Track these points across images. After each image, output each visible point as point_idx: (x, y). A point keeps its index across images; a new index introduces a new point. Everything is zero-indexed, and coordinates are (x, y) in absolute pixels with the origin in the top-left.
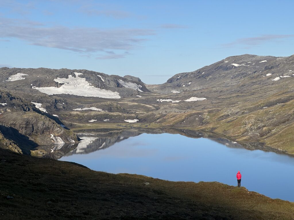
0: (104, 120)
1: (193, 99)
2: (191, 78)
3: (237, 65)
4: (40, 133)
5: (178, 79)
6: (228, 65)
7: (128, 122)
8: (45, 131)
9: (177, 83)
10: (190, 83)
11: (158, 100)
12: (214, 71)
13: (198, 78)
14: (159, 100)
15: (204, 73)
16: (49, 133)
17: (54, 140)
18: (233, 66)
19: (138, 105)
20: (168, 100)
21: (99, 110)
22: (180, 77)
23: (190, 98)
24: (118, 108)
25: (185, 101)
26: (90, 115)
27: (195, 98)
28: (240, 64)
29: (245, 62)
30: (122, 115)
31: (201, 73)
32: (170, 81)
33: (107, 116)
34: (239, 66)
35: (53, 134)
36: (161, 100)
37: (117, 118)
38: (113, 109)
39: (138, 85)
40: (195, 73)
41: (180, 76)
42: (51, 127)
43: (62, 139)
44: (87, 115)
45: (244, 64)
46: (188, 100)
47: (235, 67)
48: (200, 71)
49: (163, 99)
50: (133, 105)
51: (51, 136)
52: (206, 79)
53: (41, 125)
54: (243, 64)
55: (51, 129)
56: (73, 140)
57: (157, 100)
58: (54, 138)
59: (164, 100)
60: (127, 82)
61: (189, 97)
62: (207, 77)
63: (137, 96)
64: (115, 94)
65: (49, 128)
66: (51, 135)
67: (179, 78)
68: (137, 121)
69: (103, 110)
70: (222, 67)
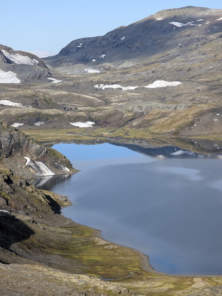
0: (36, 124)
1: (158, 84)
2: (103, 46)
3: (180, 25)
4: (6, 155)
5: (79, 48)
6: (164, 25)
7: (78, 127)
8: (14, 152)
9: (82, 56)
10: (103, 56)
11: (97, 86)
12: (142, 35)
13: (116, 47)
14: (99, 86)
15: (124, 38)
16: (22, 154)
17: (33, 167)
18: (174, 26)
19: (69, 95)
20: (115, 86)
21: (17, 106)
22: (82, 46)
23: (154, 81)
24: (47, 101)
25: (146, 88)
26: (10, 115)
27: (162, 82)
28: (185, 23)
29: (192, 20)
30: (63, 114)
31: (119, 39)
32: (66, 52)
33: (39, 116)
34: (182, 26)
35: (28, 155)
36: (102, 85)
37: (56, 119)
38: (40, 102)
39: (32, 59)
40: (108, 39)
41: (81, 44)
42: (24, 142)
43: (46, 165)
44: (5, 115)
45: (192, 23)
46: (150, 86)
47: (177, 28)
48: (116, 35)
49: (105, 83)
50: (59, 95)
51: (26, 160)
52: (129, 48)
53: (6, 139)
54: (190, 23)
55: (25, 147)
56: (65, 168)
57: (95, 86)
58: (32, 164)
59: (107, 86)
60: (14, 54)
61: (151, 80)
62: (131, 46)
63: (49, 78)
64: (10, 76)
65: (19, 144)
66: (26, 158)
67: (80, 46)
68: (93, 125)
69: (23, 105)
70: (155, 28)
